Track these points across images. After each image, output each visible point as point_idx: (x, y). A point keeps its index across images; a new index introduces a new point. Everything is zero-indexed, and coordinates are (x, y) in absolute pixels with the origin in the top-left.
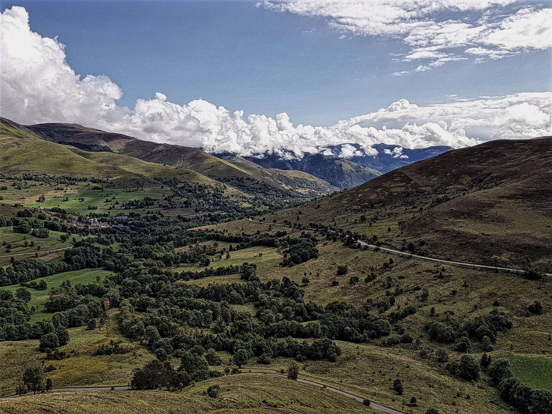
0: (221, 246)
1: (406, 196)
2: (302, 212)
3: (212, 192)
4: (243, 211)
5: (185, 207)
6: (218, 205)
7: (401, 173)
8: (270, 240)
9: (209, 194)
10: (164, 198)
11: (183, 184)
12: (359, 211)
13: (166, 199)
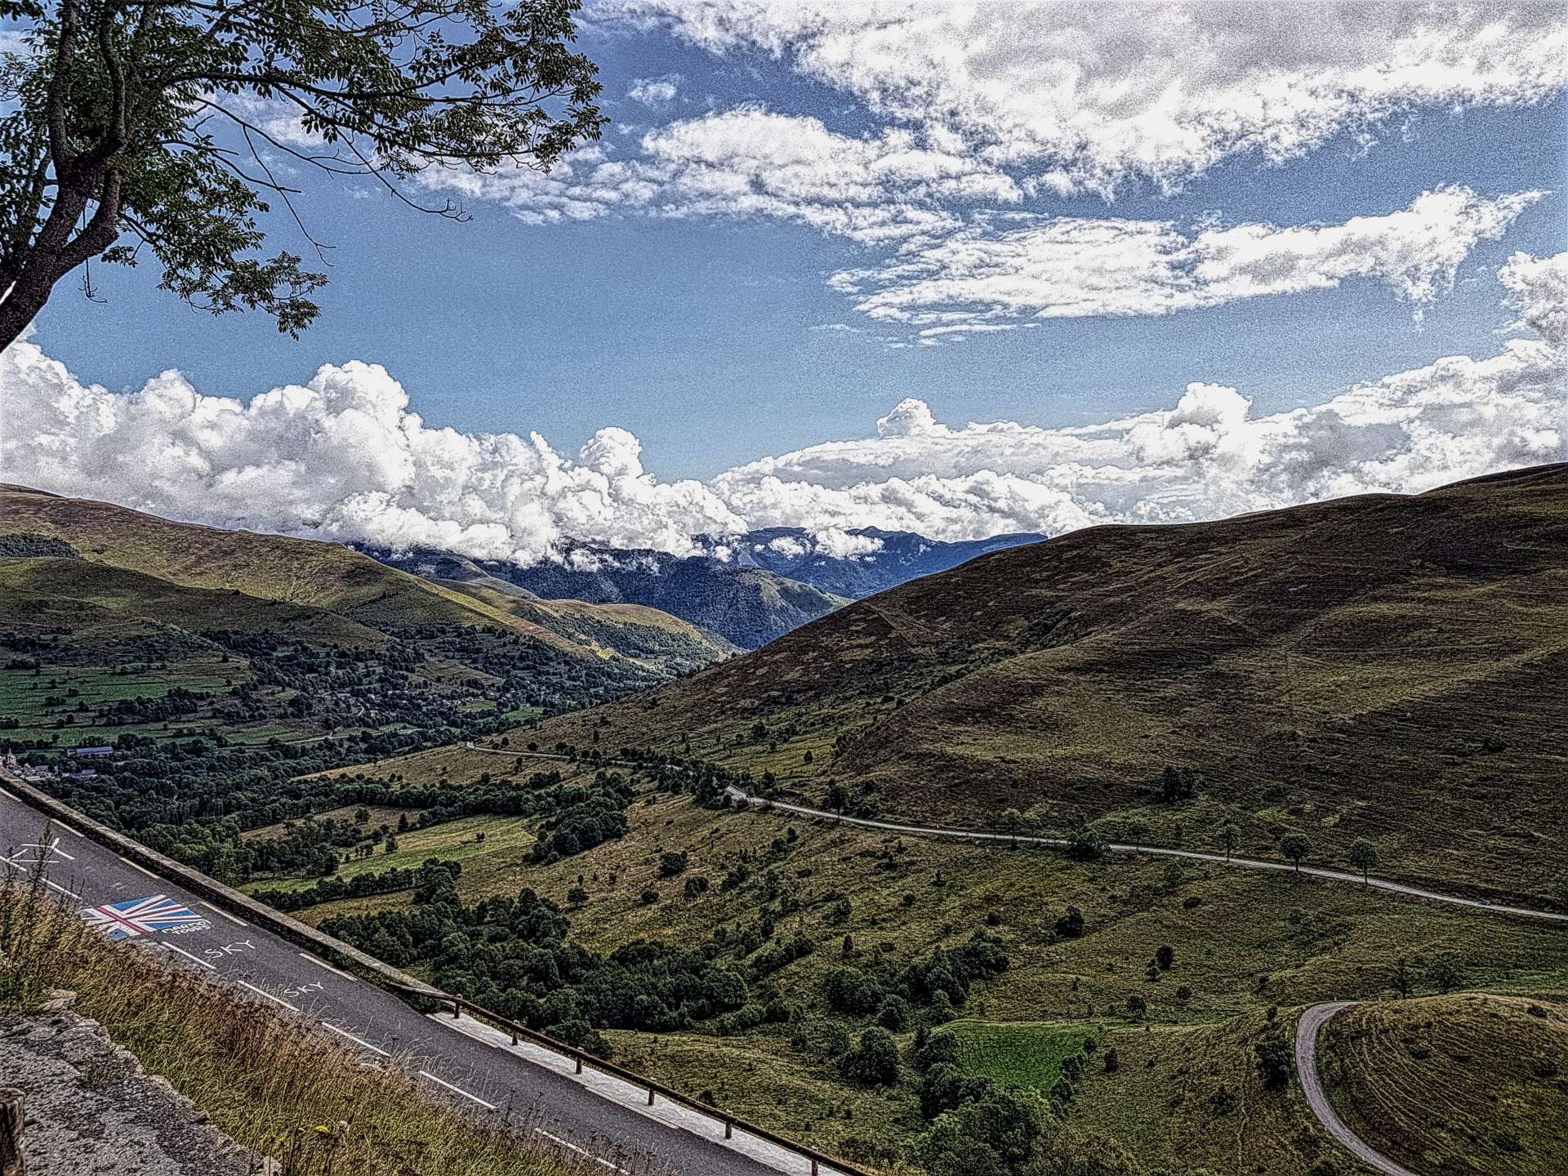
0: (377, 819)
1: (874, 671)
2: (609, 720)
3: (380, 670)
4: (468, 723)
5: (292, 714)
6: (394, 707)
7: (869, 611)
8: (511, 799)
9: (368, 675)
10: (230, 689)
11: (292, 648)
12: (754, 714)
13: (234, 693)
